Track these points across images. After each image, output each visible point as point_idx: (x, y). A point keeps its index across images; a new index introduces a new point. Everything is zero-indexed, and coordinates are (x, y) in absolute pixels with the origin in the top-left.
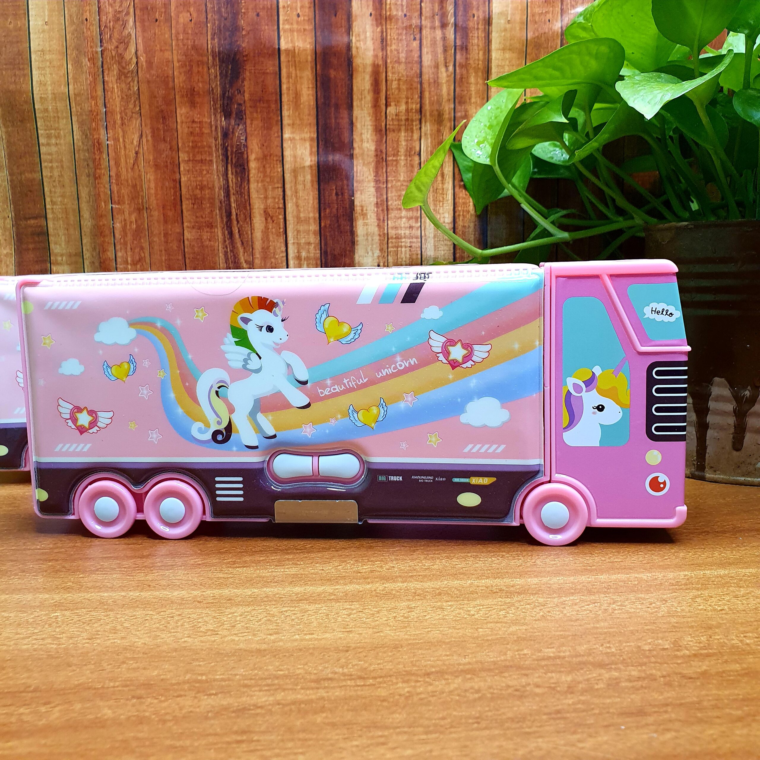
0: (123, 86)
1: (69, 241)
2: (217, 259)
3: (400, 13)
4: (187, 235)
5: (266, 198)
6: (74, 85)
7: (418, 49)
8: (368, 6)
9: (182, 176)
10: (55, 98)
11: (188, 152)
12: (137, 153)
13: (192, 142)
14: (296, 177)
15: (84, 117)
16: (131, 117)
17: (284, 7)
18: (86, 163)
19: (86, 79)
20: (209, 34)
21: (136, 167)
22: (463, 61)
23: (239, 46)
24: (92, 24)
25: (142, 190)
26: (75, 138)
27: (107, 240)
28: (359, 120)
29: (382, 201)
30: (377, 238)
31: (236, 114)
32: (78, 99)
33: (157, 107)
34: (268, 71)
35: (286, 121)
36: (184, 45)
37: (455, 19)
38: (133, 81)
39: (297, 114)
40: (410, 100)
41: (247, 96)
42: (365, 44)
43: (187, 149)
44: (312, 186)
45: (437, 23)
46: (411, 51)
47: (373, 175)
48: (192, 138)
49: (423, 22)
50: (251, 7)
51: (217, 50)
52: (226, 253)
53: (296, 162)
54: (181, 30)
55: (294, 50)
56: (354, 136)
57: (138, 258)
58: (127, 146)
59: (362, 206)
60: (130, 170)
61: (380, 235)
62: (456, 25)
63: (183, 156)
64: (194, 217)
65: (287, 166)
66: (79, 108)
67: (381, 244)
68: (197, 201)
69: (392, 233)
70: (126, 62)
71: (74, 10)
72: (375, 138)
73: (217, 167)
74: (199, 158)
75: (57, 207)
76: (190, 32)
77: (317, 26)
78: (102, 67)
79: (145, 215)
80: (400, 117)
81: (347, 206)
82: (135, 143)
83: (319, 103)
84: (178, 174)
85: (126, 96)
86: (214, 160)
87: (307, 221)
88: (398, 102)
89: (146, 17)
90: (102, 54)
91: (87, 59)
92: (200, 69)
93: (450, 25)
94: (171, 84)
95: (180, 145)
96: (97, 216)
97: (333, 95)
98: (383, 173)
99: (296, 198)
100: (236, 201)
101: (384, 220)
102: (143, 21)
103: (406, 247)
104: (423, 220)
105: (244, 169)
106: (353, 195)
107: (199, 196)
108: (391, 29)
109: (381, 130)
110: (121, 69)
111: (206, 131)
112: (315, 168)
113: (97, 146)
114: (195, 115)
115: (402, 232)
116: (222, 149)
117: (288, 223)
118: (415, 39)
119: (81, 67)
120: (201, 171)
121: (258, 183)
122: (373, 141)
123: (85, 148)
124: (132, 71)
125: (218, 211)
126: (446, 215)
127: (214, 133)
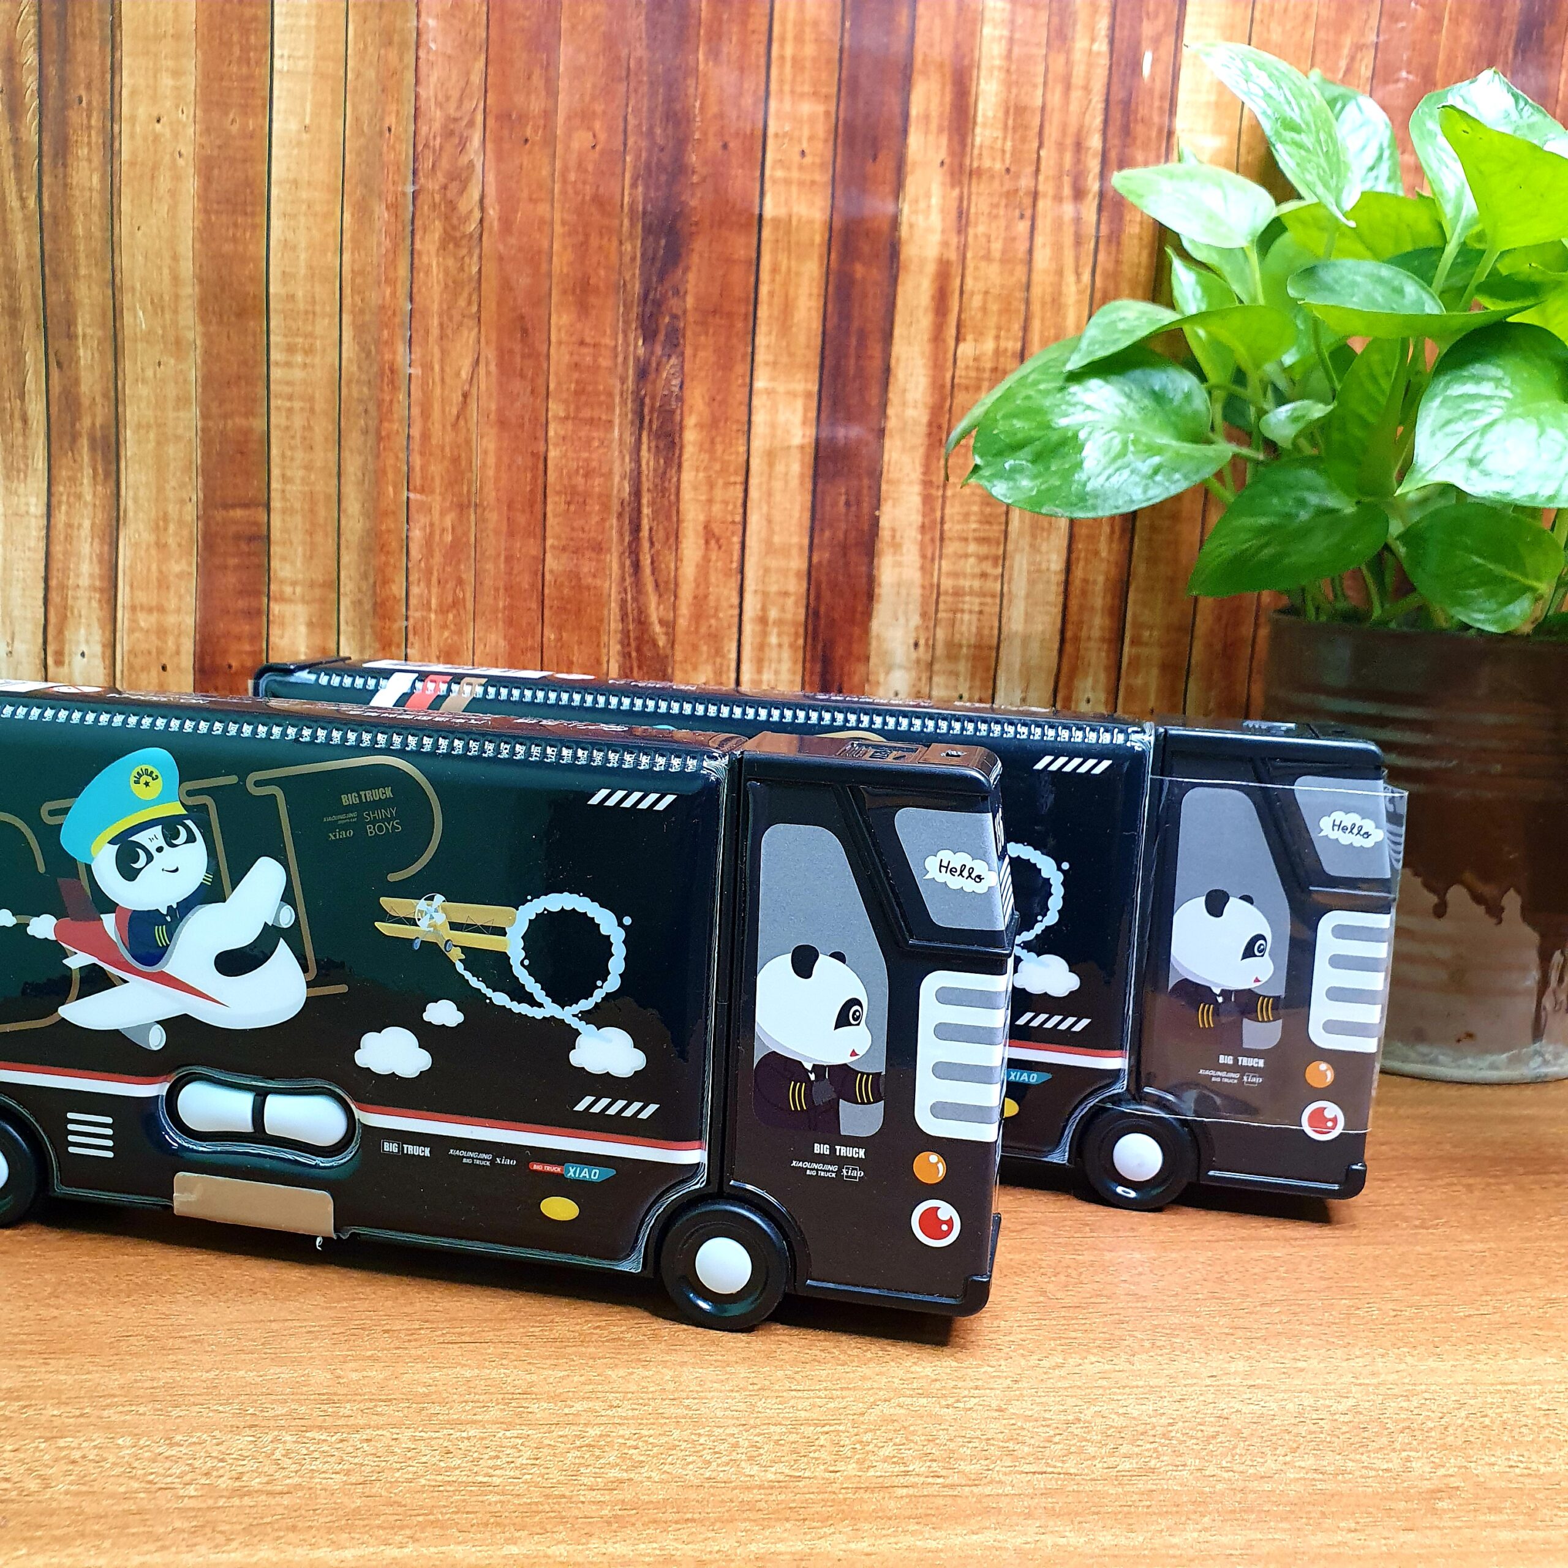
0: (450, 262)
1: (311, 557)
2: (606, 612)
3: (998, 166)
4: (551, 562)
5: (710, 501)
6: (353, 253)
7: (1027, 235)
8: (938, 147)
9: (551, 447)
10: (313, 276)
11: (566, 402)
12: (465, 396)
13: (577, 382)
14: (771, 465)
15: (367, 318)
16: (461, 324)
17: (776, 135)
18: (361, 408)
19: (379, 244)
20: (628, 176)
21: (462, 423)
22: (1110, 266)
23: (683, 204)
24: (398, 138)
25: (471, 471)
26: (344, 355)
27: (392, 561)
28: (902, 364)
29: (934, 522)
30: (917, 592)
31: (666, 335)
32: (359, 280)
33: (514, 309)
34: (736, 257)
35: (760, 357)
36: (576, 193)
37: (1101, 186)
38: (470, 254)
39: (784, 344)
40: (1002, 333)
41: (690, 301)
42: (927, 217)
43: (565, 396)
44: (802, 484)
45: (1067, 191)
46: (1014, 239)
47: (919, 469)
48: (576, 375)
49: (1041, 188)
50: (712, 130)
51: (640, 208)
52: (623, 602)
53: (773, 436)
54: (573, 162)
55: (790, 220)
56: (891, 395)
57: (450, 600)
58: (448, 380)
59: (894, 530)
60: (449, 428)
61: (923, 587)
62: (1102, 195)
63: (556, 408)
64: (568, 530)
65: (757, 444)
66: (358, 299)
67: (925, 602)
68: (576, 498)
69: (947, 584)
70: (459, 219)
71: (365, 108)
72: (929, 400)
73: (621, 436)
74: (586, 413)
75: (295, 488)
76: (590, 168)
77: (837, 178)
78: (413, 223)
79: (473, 517)
80: (982, 364)
81: (866, 527)
82: (464, 374)
83: (829, 325)
84: (542, 443)
85: (454, 282)
86: (617, 421)
87: (785, 550)
88: (981, 334)
89: (506, 133)
90: (414, 198)
91: (384, 206)
92: (605, 241)
93: (1090, 196)
94: (544, 267)
95: (552, 386)
96: (376, 511)
97: (856, 313)
98: (938, 469)
99: (770, 507)
100: (652, 503)
101: (933, 560)
102: (499, 140)
103: (971, 612)
104: (1007, 563)
105: (673, 443)
106: (878, 507)
107: (581, 488)
108: (978, 194)
109: (943, 386)
110: (449, 229)
111: (605, 362)
112: (810, 451)
113: (389, 375)
114: (587, 331)
115: (966, 583)
116: (633, 401)
117: (748, 551)
118: (1022, 217)
119: (371, 219)
120: (589, 441)
121: (697, 470)
122: (925, 404)
123: (364, 377)
124: (471, 235)
125: (614, 521)
126: (1054, 557)
127: (620, 369)
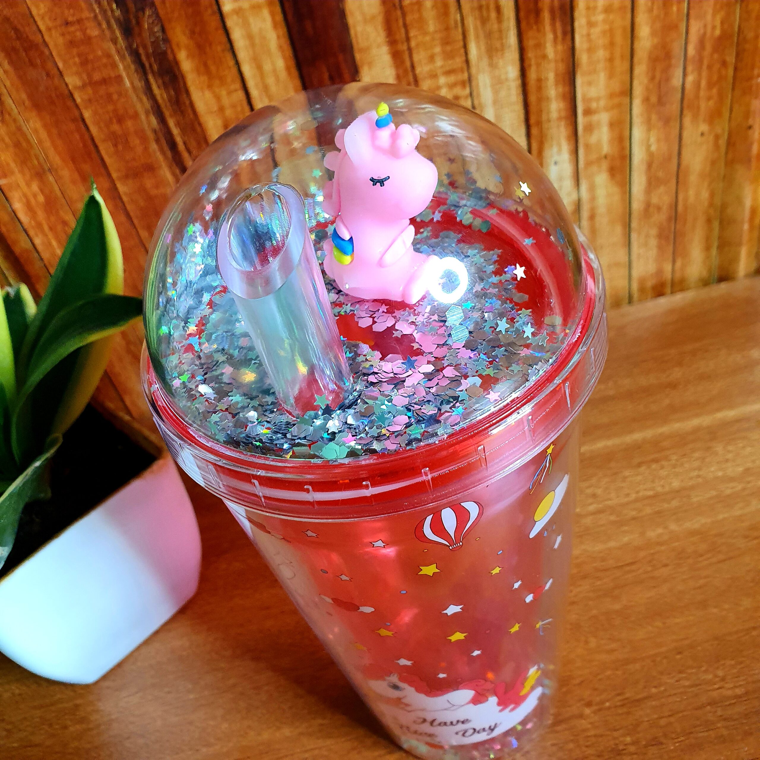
5: (222, 109)
9: (83, 110)
11: (78, 73)
25: (33, 147)
43: (74, 69)
53: (253, 45)
63: (72, 81)
64: (124, 163)
68: (120, 140)
73: (132, 83)
74: (97, 77)
79: (51, 178)
84: (75, 110)
86: (124, 75)
95: (60, 65)
98: (399, 28)
100: (178, 125)
105: (175, 76)
107: (119, 132)
111: (93, 33)
114: (66, 11)
116: (131, 54)
125: (155, 146)
126: (510, 69)
127: (107, 32)
